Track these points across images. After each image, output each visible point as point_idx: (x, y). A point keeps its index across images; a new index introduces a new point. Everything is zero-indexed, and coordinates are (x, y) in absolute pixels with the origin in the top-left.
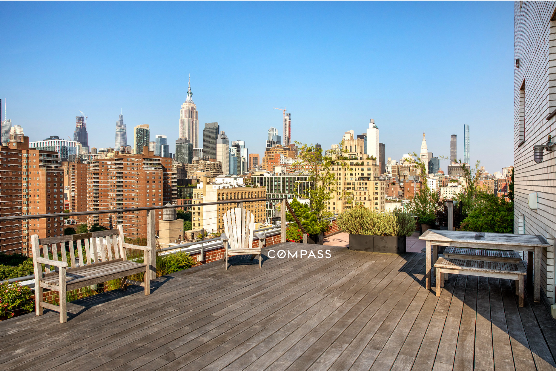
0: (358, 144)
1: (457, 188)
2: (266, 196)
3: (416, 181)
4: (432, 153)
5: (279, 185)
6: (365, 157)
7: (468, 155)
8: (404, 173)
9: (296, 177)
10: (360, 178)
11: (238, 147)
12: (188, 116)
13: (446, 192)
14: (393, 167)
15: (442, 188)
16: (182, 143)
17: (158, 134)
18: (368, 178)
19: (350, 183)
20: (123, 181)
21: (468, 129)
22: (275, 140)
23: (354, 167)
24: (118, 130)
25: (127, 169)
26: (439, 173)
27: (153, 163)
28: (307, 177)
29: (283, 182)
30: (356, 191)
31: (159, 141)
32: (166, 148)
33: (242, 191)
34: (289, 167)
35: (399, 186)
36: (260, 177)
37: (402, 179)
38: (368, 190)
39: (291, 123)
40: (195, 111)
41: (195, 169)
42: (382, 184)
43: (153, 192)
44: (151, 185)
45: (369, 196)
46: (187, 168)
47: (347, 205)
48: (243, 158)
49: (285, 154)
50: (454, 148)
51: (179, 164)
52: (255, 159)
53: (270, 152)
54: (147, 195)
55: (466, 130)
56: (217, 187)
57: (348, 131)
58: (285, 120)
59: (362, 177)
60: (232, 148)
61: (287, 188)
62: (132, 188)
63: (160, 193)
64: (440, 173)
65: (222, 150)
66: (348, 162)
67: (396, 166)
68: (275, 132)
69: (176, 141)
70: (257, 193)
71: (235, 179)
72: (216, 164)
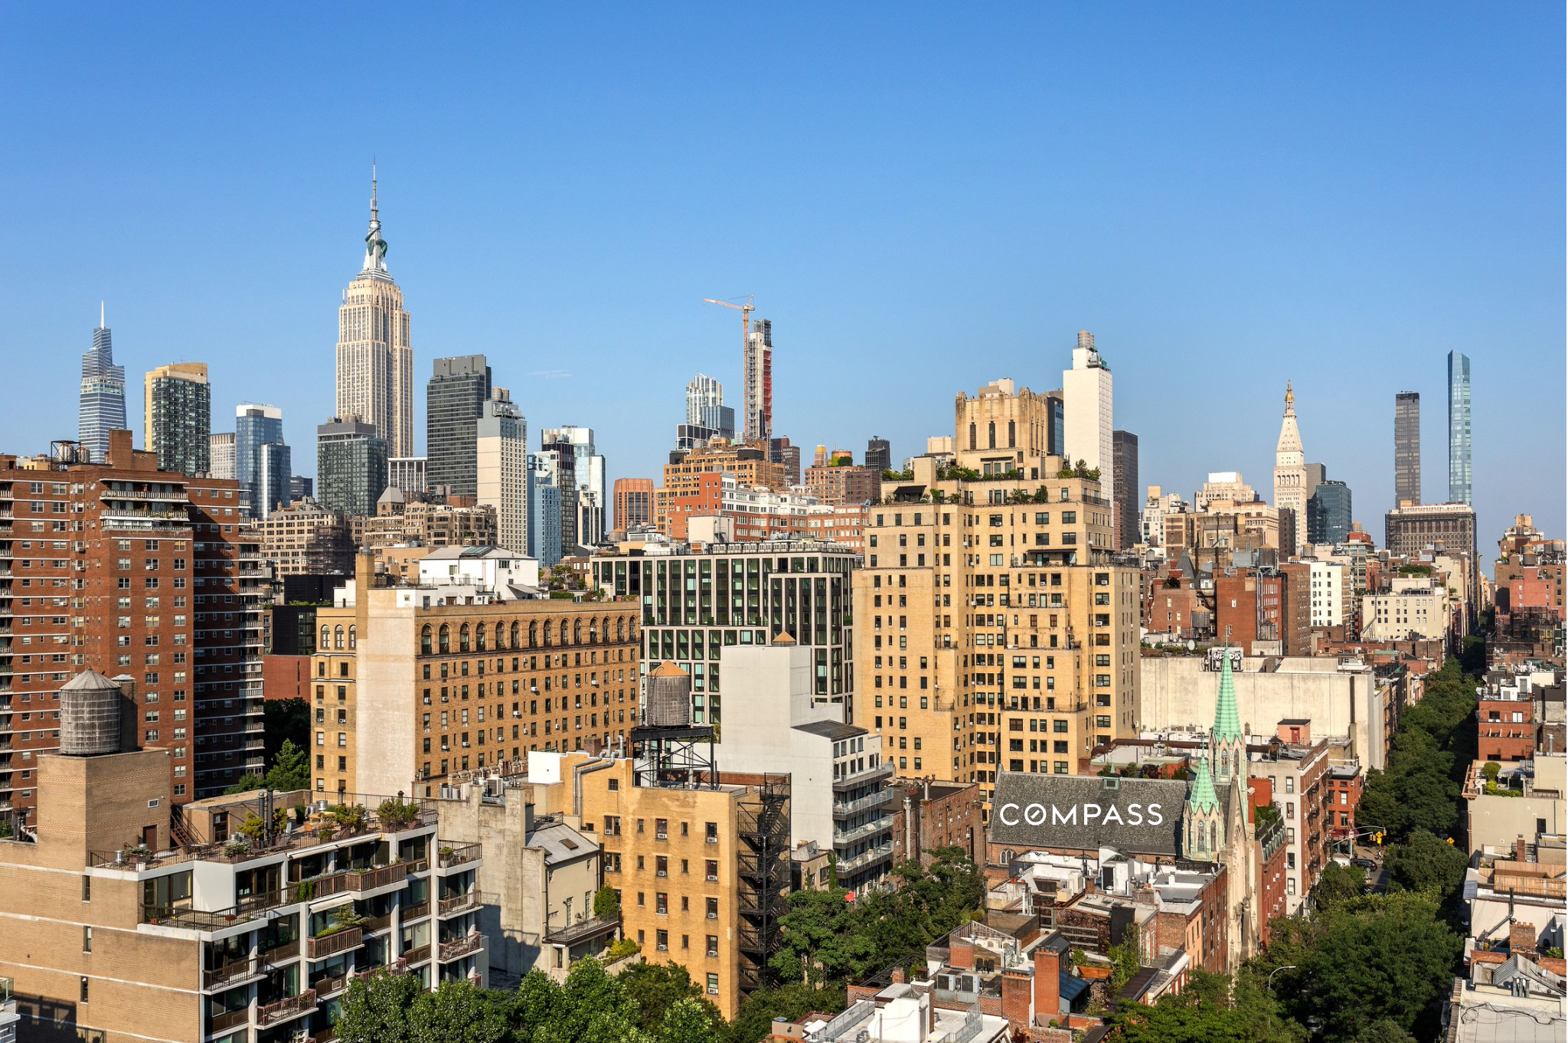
0: (1022, 413)
1: (1427, 598)
2: (638, 635)
3: (1262, 570)
4: (1323, 468)
5: (705, 593)
6: (1052, 465)
7: (1463, 472)
8: (1214, 538)
9: (775, 558)
10: (1033, 555)
11: (565, 452)
12: (369, 332)
13: (1383, 616)
14: (1168, 520)
15: (1367, 600)
16: (341, 437)
17: (245, 403)
18: (1066, 556)
19: (991, 577)
20: (10, 581)
21: (1466, 371)
22: (714, 424)
23: (1005, 511)
24: (90, 390)
25: (29, 525)
26: (1352, 542)
27: (150, 504)
28: (816, 559)
29: (722, 577)
30: (1015, 611)
31: (251, 428)
32: (280, 457)
33: (530, 617)
34: (757, 522)
35: (1193, 593)
36: (628, 560)
37: (1206, 564)
38: (1066, 607)
39: (773, 358)
40: (396, 312)
41: (389, 535)
42: (1127, 577)
43: (149, 626)
44: (137, 593)
45: (1070, 629)
46: (358, 532)
47: (979, 669)
48: (586, 495)
49: (742, 472)
50: (1410, 443)
51: (325, 520)
52: (638, 499)
53: (685, 466)
54: (122, 639)
55: (1458, 375)
56: (415, 597)
57: (991, 384)
58: (751, 347)
59: (1042, 552)
60: (539, 453)
61: (739, 603)
62: (56, 608)
63: (181, 631)
64: (1357, 542)
65: (498, 463)
66: (980, 491)
67: (1183, 516)
68: (711, 395)
69: (321, 428)
70: (599, 623)
71: (504, 564)
72: (473, 516)
